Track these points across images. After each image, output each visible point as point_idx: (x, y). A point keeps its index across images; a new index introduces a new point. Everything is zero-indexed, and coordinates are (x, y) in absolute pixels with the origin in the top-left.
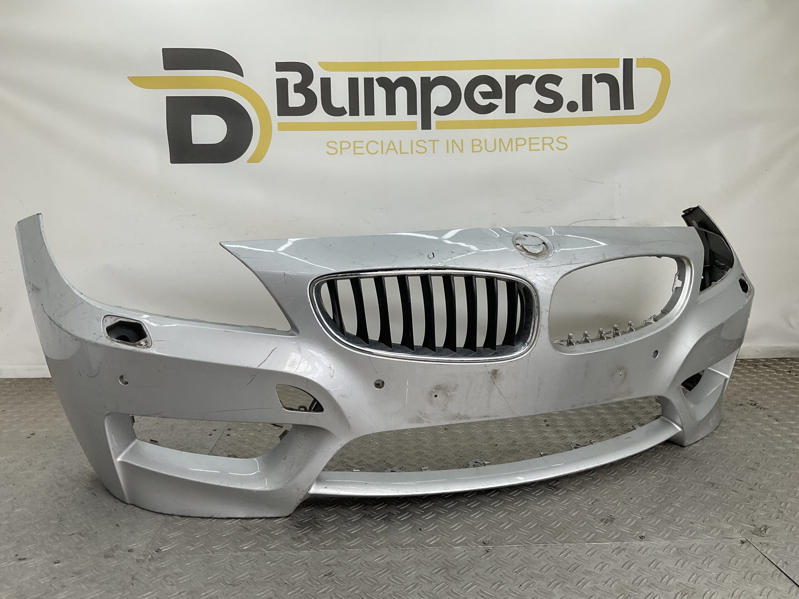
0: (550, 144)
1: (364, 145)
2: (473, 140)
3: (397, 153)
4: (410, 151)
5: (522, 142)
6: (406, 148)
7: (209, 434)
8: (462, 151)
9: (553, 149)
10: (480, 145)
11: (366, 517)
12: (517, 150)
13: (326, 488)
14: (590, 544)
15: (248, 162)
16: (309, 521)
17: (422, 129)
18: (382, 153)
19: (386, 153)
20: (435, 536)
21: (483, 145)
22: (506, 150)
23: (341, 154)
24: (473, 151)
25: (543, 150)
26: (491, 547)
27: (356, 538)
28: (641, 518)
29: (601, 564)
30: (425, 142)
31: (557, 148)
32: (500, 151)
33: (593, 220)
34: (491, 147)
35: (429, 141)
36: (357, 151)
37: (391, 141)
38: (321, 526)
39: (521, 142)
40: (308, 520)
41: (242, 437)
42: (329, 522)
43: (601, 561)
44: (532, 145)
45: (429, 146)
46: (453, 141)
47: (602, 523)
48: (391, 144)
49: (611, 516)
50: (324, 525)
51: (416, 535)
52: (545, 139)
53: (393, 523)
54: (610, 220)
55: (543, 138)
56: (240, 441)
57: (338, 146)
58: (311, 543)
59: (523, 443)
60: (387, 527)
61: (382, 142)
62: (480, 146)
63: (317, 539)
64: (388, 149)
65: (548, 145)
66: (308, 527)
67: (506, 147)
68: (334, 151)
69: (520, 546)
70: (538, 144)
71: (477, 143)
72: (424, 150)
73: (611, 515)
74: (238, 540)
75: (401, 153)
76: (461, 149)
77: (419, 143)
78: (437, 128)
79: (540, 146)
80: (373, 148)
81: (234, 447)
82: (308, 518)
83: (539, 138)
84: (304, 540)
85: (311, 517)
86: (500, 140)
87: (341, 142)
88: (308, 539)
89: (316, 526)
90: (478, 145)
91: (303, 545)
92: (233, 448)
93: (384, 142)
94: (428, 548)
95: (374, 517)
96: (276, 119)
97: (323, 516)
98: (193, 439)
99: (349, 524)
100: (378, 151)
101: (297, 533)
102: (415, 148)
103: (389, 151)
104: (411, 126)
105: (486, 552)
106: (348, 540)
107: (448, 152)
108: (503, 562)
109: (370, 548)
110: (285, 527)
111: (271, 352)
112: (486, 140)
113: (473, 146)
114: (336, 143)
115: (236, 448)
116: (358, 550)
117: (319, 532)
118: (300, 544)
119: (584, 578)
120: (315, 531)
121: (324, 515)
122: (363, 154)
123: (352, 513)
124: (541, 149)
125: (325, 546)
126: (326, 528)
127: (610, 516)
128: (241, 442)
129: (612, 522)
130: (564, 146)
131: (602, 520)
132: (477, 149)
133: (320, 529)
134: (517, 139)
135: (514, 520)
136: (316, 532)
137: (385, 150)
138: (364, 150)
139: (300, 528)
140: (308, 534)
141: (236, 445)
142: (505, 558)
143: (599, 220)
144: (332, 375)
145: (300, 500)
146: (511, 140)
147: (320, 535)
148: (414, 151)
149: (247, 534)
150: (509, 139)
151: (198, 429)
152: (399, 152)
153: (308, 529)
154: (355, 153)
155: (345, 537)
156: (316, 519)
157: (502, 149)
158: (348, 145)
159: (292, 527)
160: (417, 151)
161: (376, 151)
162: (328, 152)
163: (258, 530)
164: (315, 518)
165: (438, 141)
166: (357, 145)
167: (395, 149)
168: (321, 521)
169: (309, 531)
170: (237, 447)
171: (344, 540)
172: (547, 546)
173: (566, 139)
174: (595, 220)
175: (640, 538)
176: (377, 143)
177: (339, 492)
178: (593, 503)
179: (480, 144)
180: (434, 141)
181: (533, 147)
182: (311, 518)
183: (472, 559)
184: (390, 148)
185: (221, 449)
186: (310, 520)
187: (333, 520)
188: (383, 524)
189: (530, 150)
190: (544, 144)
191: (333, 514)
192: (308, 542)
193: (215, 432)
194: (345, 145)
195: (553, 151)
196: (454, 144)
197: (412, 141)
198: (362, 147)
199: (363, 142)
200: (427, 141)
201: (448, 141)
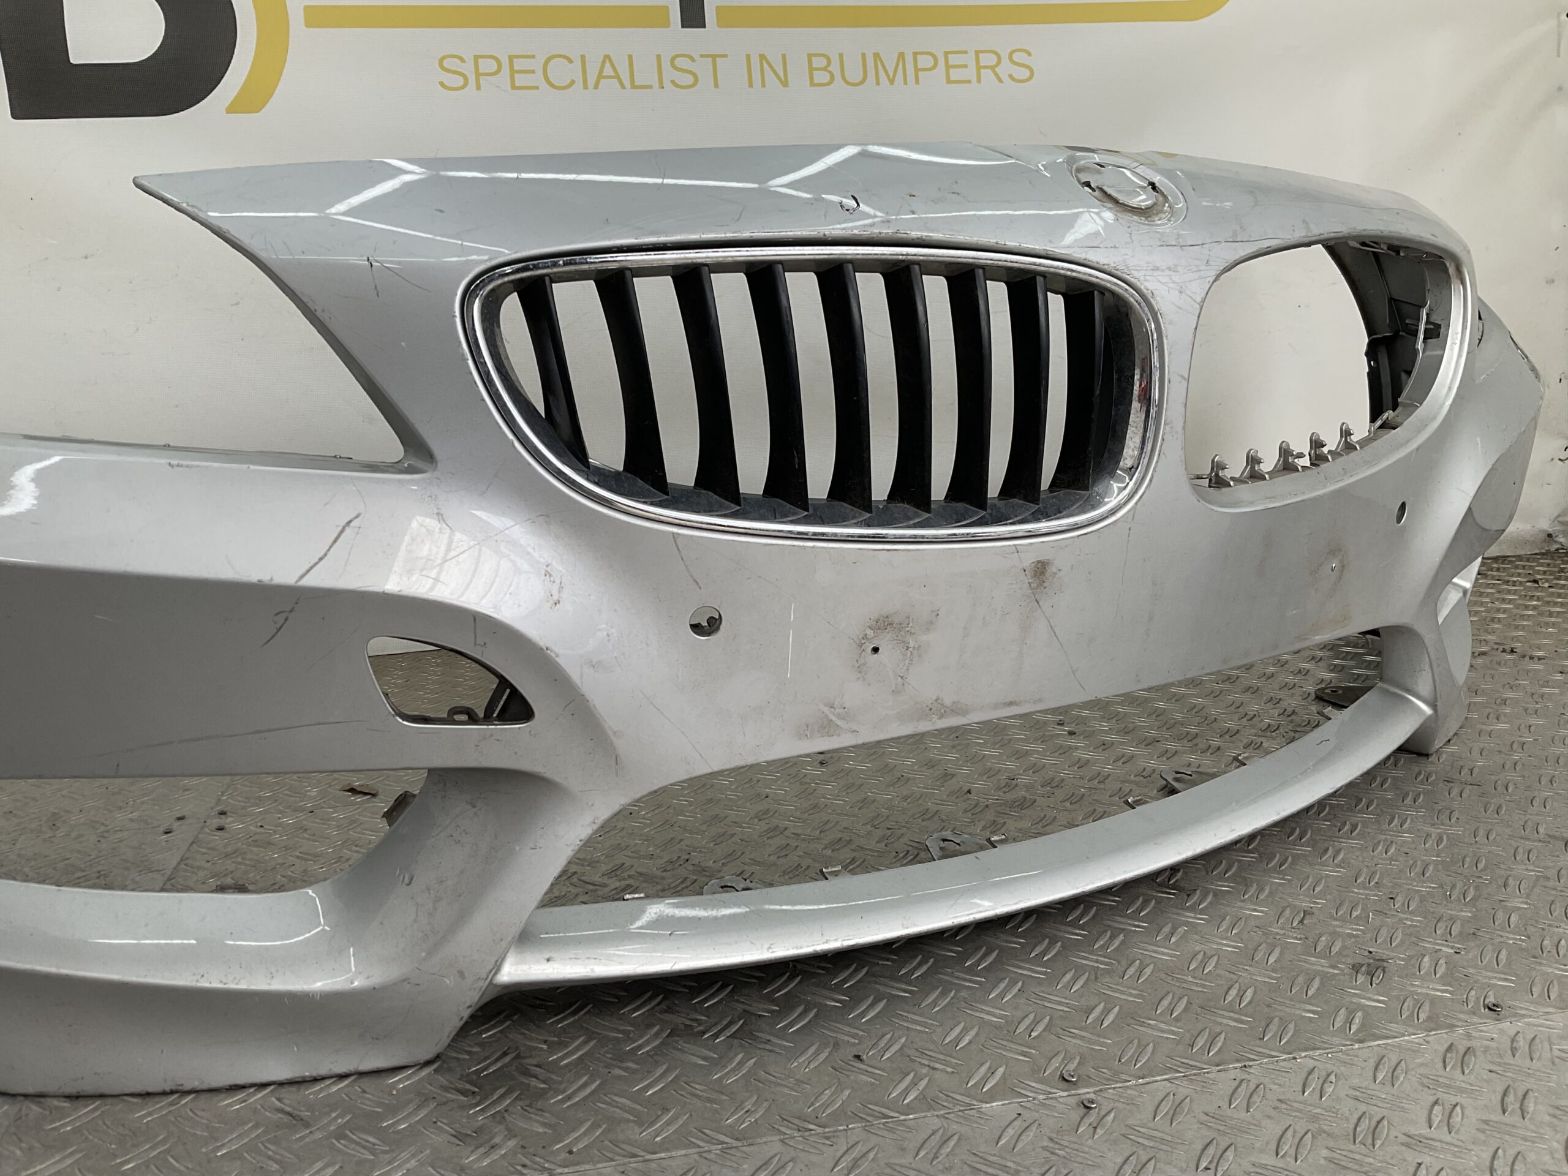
0: (992, 68)
1: (537, 64)
2: (810, 56)
3: (623, 87)
4: (656, 85)
5: (927, 61)
6: (646, 73)
7: (162, 829)
8: (785, 84)
9: (1000, 81)
10: (829, 69)
11: (678, 1036)
12: (917, 82)
13: (548, 960)
14: (1366, 1045)
15: (229, 110)
16: (501, 1068)
17: (683, 27)
18: (586, 87)
19: (596, 87)
20: (908, 1074)
21: (835, 68)
22: (892, 82)
23: (478, 88)
24: (812, 84)
25: (979, 81)
26: (1091, 1090)
27: (666, 1110)
28: (1452, 951)
29: (1437, 1109)
30: (693, 59)
31: (1011, 76)
32: (878, 84)
34: (854, 73)
35: (702, 56)
36: (520, 80)
37: (607, 57)
38: (544, 1082)
39: (925, 61)
40: (499, 1064)
41: (261, 830)
42: (567, 1065)
43: (1432, 1099)
44: (951, 70)
45: (703, 68)
46: (762, 57)
47: (1361, 978)
48: (608, 64)
49: (1370, 952)
50: (554, 1077)
51: (852, 1078)
52: (981, 55)
53: (768, 1047)
55: (977, 53)
56: (256, 841)
57: (468, 68)
58: (523, 1147)
59: (1036, 781)
60: (753, 1060)
61: (583, 57)
62: (830, 72)
63: (541, 1130)
64: (600, 76)
65: (989, 70)
66: (502, 1091)
67: (891, 75)
68: (460, 81)
69: (1176, 1078)
70: (966, 66)
71: (818, 62)
72: (690, 79)
73: (1371, 950)
74: (270, 1162)
75: (633, 86)
76: (783, 78)
77: (678, 62)
78: (721, 24)
79: (970, 73)
80: (560, 72)
81: (240, 860)
82: (497, 1060)
83: (966, 52)
84: (497, 1140)
85: (505, 1054)
86: (876, 56)
87: (476, 58)
88: (511, 1134)
89: (529, 1085)
90: (825, 69)
91: (495, 1156)
92: (239, 863)
93: (587, 59)
94: (903, 1117)
95: (704, 1033)
97: (545, 1047)
98: (114, 849)
99: (631, 1065)
100: (573, 82)
101: (469, 1117)
102: (668, 73)
103: (602, 80)
104: (653, 17)
105: (1083, 1110)
106: (642, 1122)
107: (751, 86)
108: (1151, 1138)
109: (723, 1143)
110: (426, 1099)
111: (340, 528)
112: (841, 56)
113: (811, 69)
114: (463, 60)
115: (248, 862)
116: (683, 1152)
117: (539, 1104)
118: (486, 1154)
119: (1420, 1164)
120: (528, 1102)
121: (545, 1042)
122: (537, 88)
123: (632, 1025)
124: (974, 79)
125: (571, 1152)
126: (562, 1087)
127: (1366, 953)
128: (258, 846)
129: (1384, 972)
130: (1026, 73)
131: (1356, 968)
132: (821, 77)
133: (542, 1094)
134: (915, 54)
135: (1117, 995)
136: (530, 1106)
137: (591, 80)
138: (538, 79)
139: (478, 1098)
140: (506, 1115)
141: (245, 853)
142: (1151, 1125)
144: (555, 598)
145: (470, 1007)
146: (901, 56)
147: (546, 1115)
148: (666, 82)
149: (302, 1138)
150: (896, 55)
151: (131, 820)
152: (627, 83)
153: (502, 1097)
154: (514, 87)
155: (630, 1111)
156: (524, 1058)
157: (881, 80)
158: (494, 66)
159: (449, 1095)
160: (673, 82)
161: (567, 82)
162: (442, 84)
163: (336, 1118)
164: (518, 1057)
165: (726, 56)
166: (518, 64)
167: (617, 76)
168: (536, 1066)
169: (507, 1105)
170: (250, 860)
171: (629, 1121)
172: (1250, 1066)
173: (1029, 54)
175: (1490, 1009)
176: (571, 61)
177: (592, 970)
178: (1301, 921)
179: (828, 66)
180: (714, 57)
181: (955, 74)
182: (507, 1059)
183: (1051, 1140)
184: (604, 74)
185: (199, 868)
186: (505, 1066)
187: (580, 1058)
188: (736, 1055)
189: (949, 81)
190: (979, 68)
191: (574, 1039)
192: (511, 1143)
193: (180, 822)
194: (487, 65)
195: (1001, 84)
196: (765, 64)
197: (659, 57)
198: (533, 72)
199: (533, 57)
200: (696, 57)
201: (748, 57)
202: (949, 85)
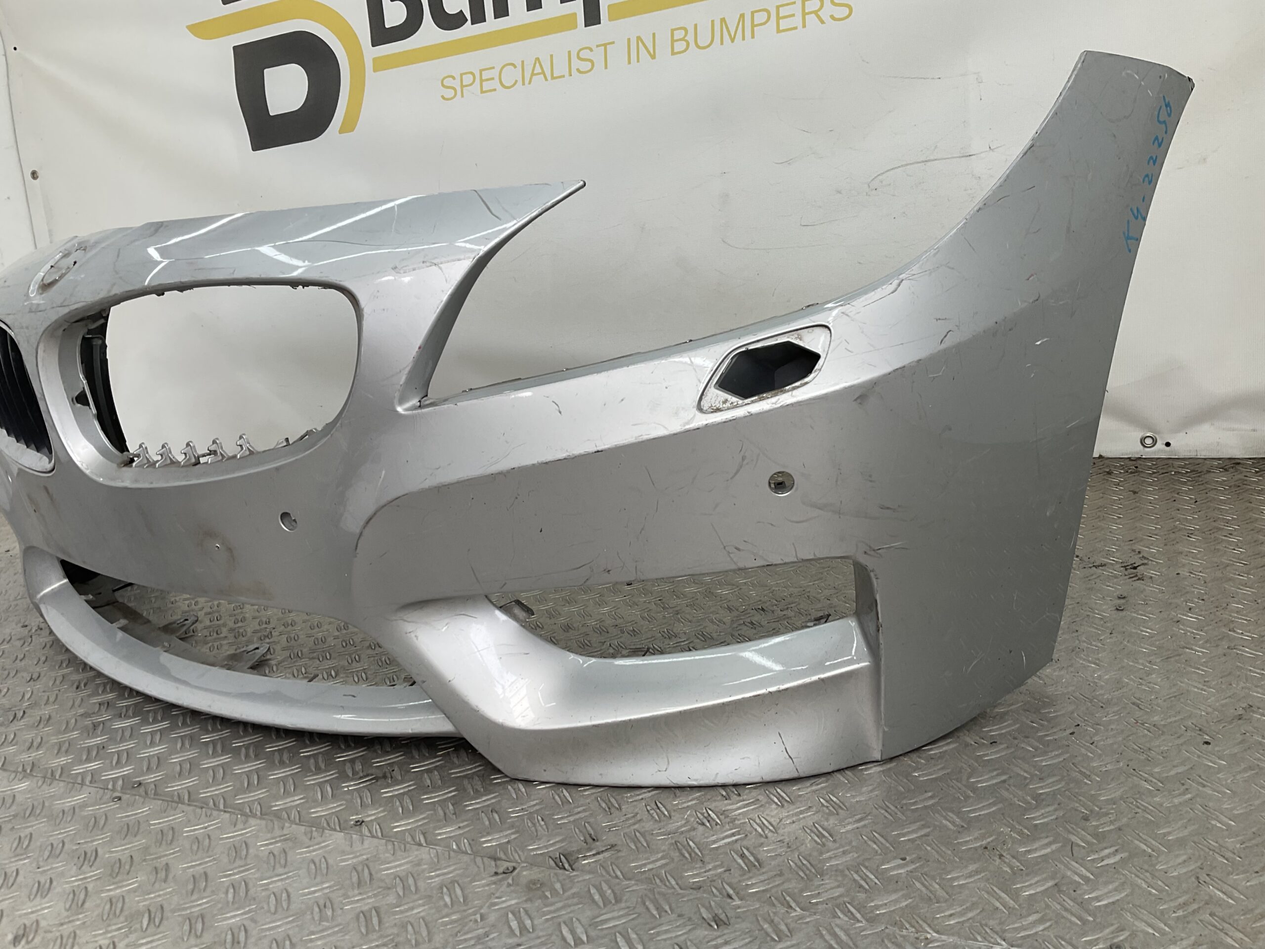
0: (815, 13)
1: (494, 73)
2: (673, 31)
3: (546, 79)
4: (567, 74)
5: (765, 16)
6: (561, 68)
8: (653, 57)
9: (822, 22)
10: (687, 38)
12: (754, 36)
15: (340, 132)
17: (585, 26)
18: (524, 84)
19: (530, 83)
21: (690, 38)
22: (733, 40)
23: (462, 96)
24: (672, 54)
25: (804, 26)
30: (591, 50)
31: (832, 17)
32: (722, 43)
33: (923, 162)
34: (704, 38)
35: (598, 46)
36: (485, 86)
37: (537, 59)
39: (760, 18)
44: (781, 21)
45: (597, 56)
46: (639, 39)
48: (538, 64)
54: (960, 157)
57: (456, 84)
61: (523, 62)
62: (686, 41)
64: (533, 74)
65: (813, 15)
67: (733, 34)
68: (453, 93)
70: (793, 15)
71: (681, 34)
72: (588, 66)
75: (553, 78)
76: (652, 53)
77: (582, 55)
78: (611, 19)
79: (797, 21)
80: (509, 76)
86: (723, 20)
87: (461, 75)
90: (683, 39)
93: (525, 63)
96: (371, 53)
100: (516, 81)
102: (575, 64)
103: (533, 77)
107: (629, 63)
113: (673, 41)
114: (454, 78)
122: (495, 90)
124: (800, 25)
130: (846, 11)
132: (680, 46)
134: (753, 13)
137: (527, 77)
138: (496, 84)
143: (936, 160)
146: (742, 16)
148: (574, 71)
150: (738, 17)
152: (549, 78)
154: (482, 92)
157: (724, 40)
158: (471, 79)
160: (578, 70)
161: (514, 81)
162: (443, 97)
165: (613, 43)
166: (485, 75)
167: (543, 73)
174: (926, 161)
176: (515, 67)
179: (686, 35)
180: (605, 45)
181: (783, 25)
184: (535, 72)
189: (779, 31)
190: (804, 14)
194: (468, 79)
195: (824, 25)
196: (640, 44)
197: (569, 52)
198: (493, 79)
199: (493, 68)
200: (594, 48)
201: (629, 40)
202: (779, 34)
